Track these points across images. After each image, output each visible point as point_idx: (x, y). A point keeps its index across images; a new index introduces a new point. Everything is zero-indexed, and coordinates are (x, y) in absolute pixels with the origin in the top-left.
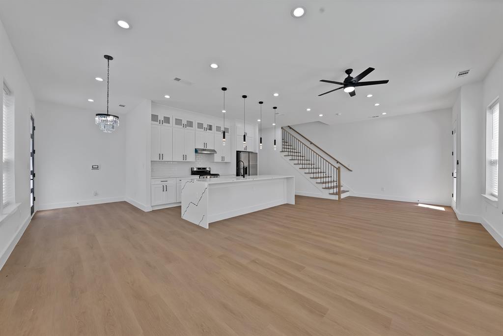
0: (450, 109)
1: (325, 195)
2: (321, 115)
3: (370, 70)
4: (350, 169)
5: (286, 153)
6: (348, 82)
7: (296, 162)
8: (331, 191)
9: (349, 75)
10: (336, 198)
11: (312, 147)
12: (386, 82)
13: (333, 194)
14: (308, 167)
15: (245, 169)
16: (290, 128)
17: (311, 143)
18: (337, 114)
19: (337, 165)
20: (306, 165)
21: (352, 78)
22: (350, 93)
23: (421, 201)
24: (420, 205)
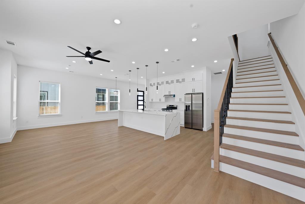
6: (88, 55)
9: (89, 51)
21: (90, 53)
22: (89, 61)
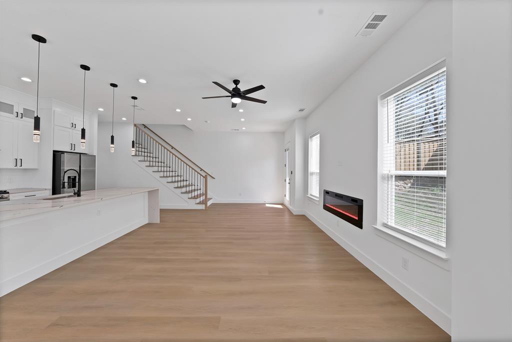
0: (283, 133)
1: (192, 205)
2: (189, 119)
3: (261, 87)
4: (213, 177)
5: (142, 158)
6: (236, 93)
7: (156, 169)
8: (198, 201)
9: (237, 86)
10: (202, 207)
11: (173, 151)
12: (264, 102)
13: (200, 203)
14: (171, 175)
15: (73, 182)
16: (145, 127)
17: (173, 148)
18: (206, 121)
19: (204, 174)
20: (168, 173)
21: (240, 90)
23: (267, 202)
24: (267, 205)
